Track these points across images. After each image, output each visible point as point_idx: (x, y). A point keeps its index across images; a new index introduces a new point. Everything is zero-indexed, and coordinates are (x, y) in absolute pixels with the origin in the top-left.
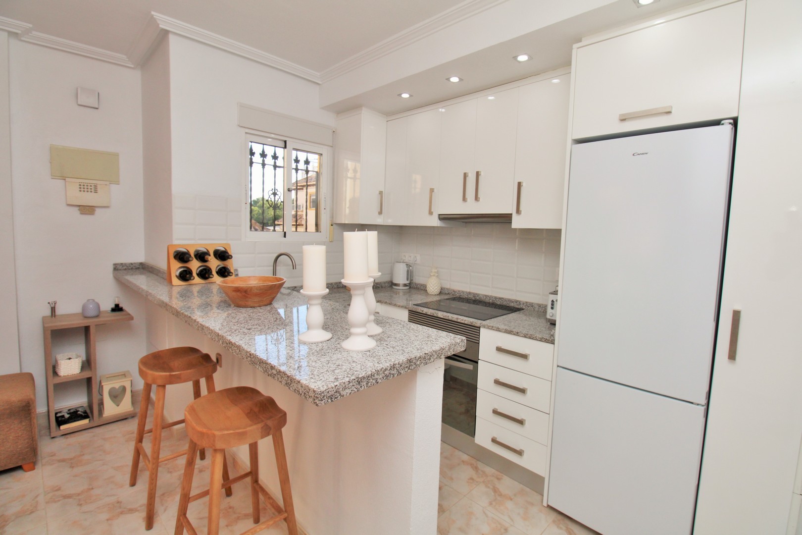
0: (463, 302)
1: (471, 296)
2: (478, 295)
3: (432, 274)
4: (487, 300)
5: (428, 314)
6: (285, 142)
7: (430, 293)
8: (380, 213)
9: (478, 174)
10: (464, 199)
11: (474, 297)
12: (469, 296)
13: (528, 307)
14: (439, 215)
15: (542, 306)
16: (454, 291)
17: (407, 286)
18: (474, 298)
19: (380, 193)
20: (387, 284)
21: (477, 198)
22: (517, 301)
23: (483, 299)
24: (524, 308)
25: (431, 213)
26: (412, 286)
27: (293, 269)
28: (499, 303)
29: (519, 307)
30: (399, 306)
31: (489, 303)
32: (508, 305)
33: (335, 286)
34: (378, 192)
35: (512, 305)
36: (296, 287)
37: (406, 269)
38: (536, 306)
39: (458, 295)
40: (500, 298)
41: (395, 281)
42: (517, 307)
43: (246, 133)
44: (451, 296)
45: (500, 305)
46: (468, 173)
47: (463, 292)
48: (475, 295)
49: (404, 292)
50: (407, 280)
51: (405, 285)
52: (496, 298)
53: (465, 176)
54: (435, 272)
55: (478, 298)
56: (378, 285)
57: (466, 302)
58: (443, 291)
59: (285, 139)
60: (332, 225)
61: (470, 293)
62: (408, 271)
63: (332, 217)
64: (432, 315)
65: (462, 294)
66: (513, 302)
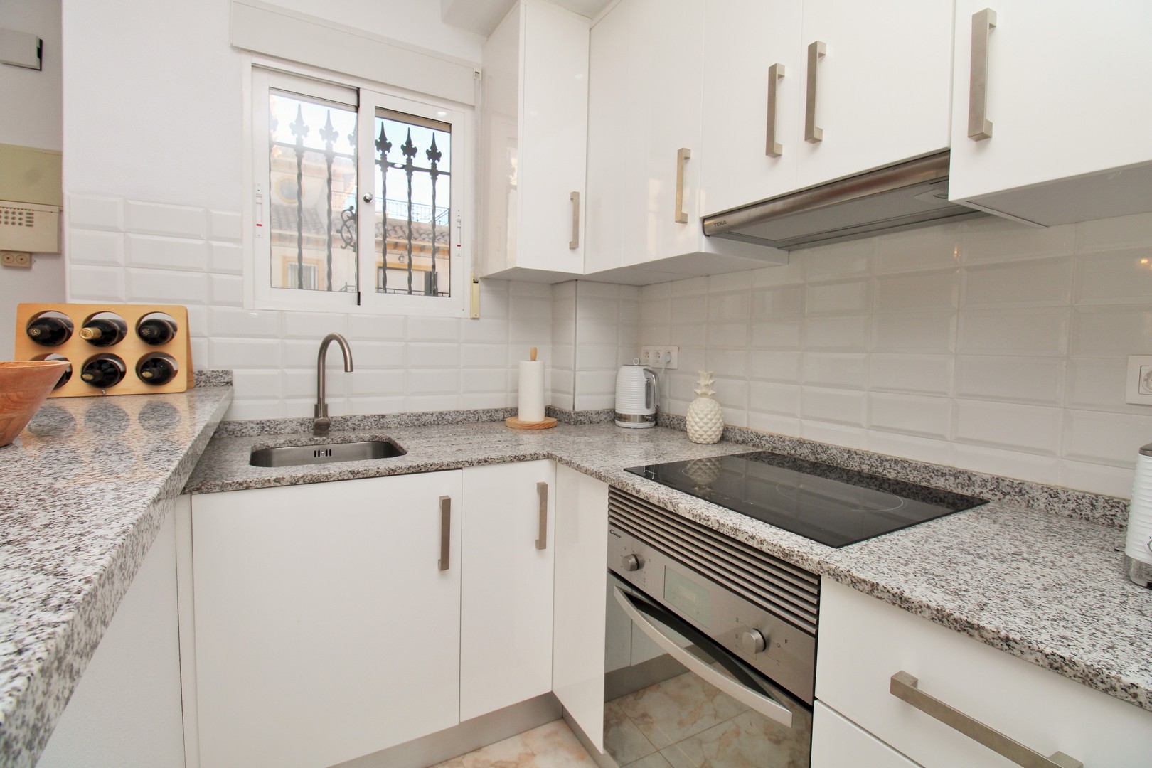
0: (781, 465)
1: (804, 452)
2: (825, 449)
3: (699, 391)
4: (854, 465)
5: (651, 501)
6: (357, 91)
7: (695, 440)
8: (574, 246)
9: (814, 54)
10: (772, 150)
11: (813, 453)
12: (800, 451)
13: (1005, 494)
14: (704, 219)
15: (1063, 497)
16: (758, 436)
17: (647, 420)
18: (812, 458)
19: (572, 199)
20: (603, 416)
21: (812, 135)
22: (957, 474)
23: (841, 460)
24: (986, 496)
25: (683, 220)
26: (661, 420)
27: (346, 371)
28: (892, 475)
29: (968, 492)
30: (586, 472)
31: (860, 473)
32: (924, 484)
33: (485, 418)
34: (569, 198)
35: (940, 483)
36: (383, 417)
37: (645, 381)
38: (1036, 494)
39: (767, 447)
40: (896, 462)
41: (621, 410)
42: (960, 491)
43: (254, 66)
44: (750, 449)
45: (897, 482)
46: (783, 67)
47: (783, 440)
48: (815, 448)
49: (641, 436)
50: (648, 406)
51: (644, 419)
52: (882, 459)
53: (774, 76)
54: (707, 386)
55: (825, 457)
56: (582, 418)
57: (790, 468)
58: (730, 435)
59: (356, 84)
60: (475, 282)
61: (801, 443)
62: (649, 386)
63: (476, 264)
64: (661, 505)
65: (779, 444)
66: (943, 475)
